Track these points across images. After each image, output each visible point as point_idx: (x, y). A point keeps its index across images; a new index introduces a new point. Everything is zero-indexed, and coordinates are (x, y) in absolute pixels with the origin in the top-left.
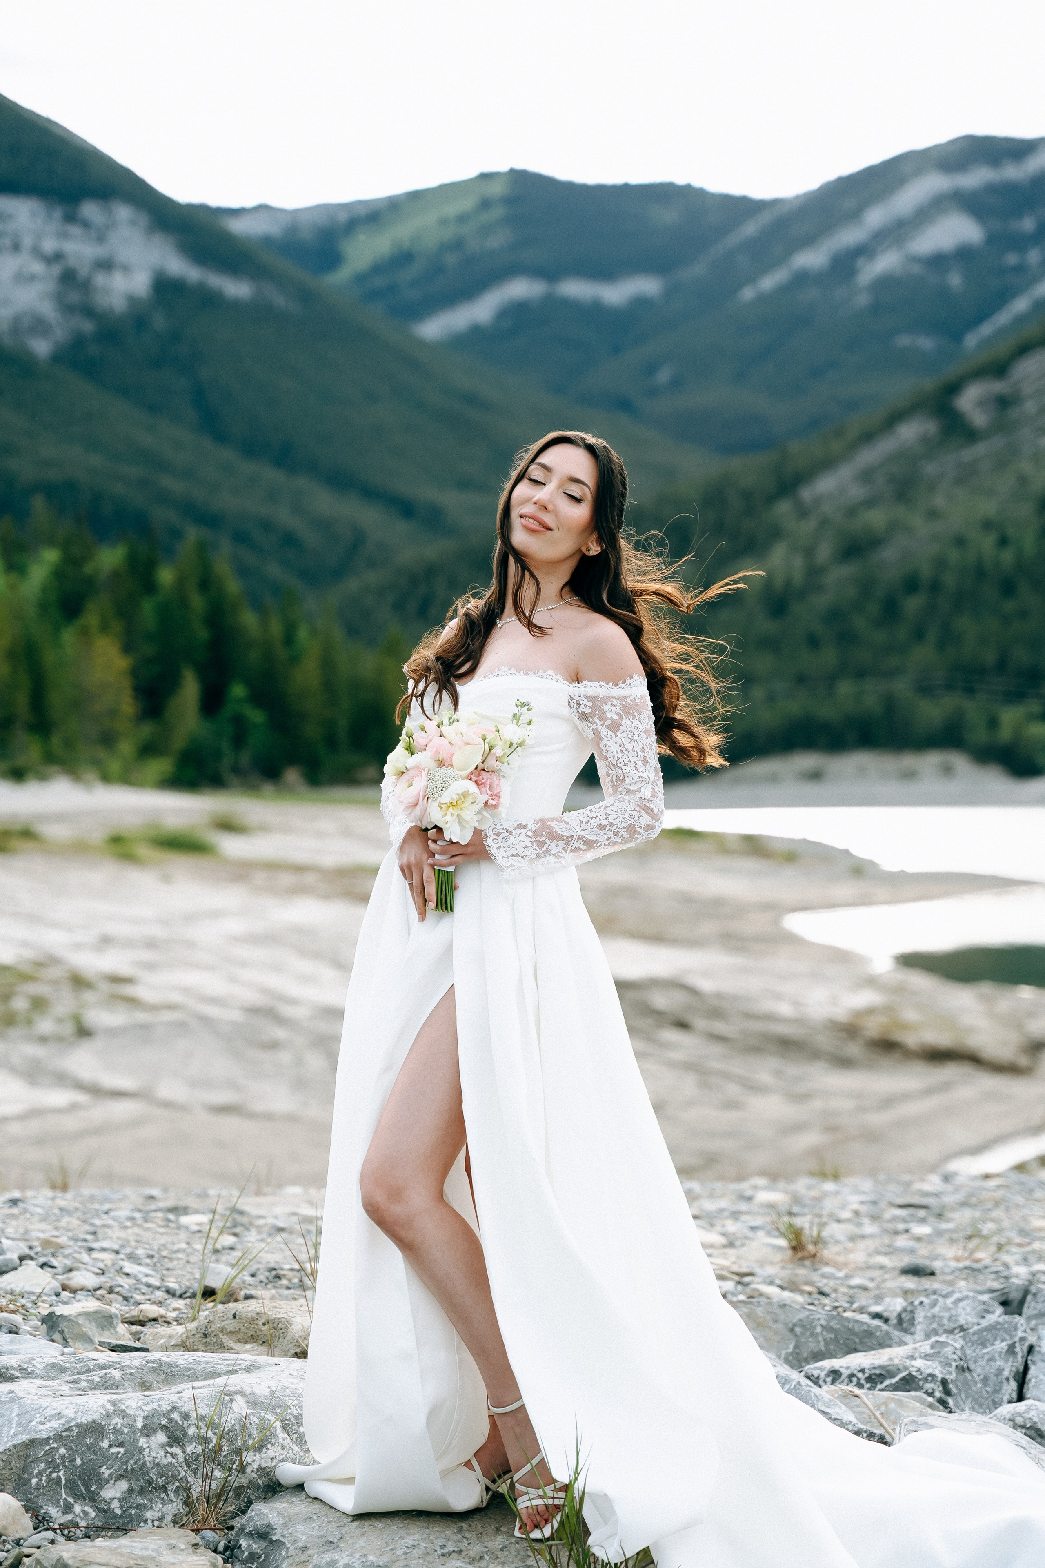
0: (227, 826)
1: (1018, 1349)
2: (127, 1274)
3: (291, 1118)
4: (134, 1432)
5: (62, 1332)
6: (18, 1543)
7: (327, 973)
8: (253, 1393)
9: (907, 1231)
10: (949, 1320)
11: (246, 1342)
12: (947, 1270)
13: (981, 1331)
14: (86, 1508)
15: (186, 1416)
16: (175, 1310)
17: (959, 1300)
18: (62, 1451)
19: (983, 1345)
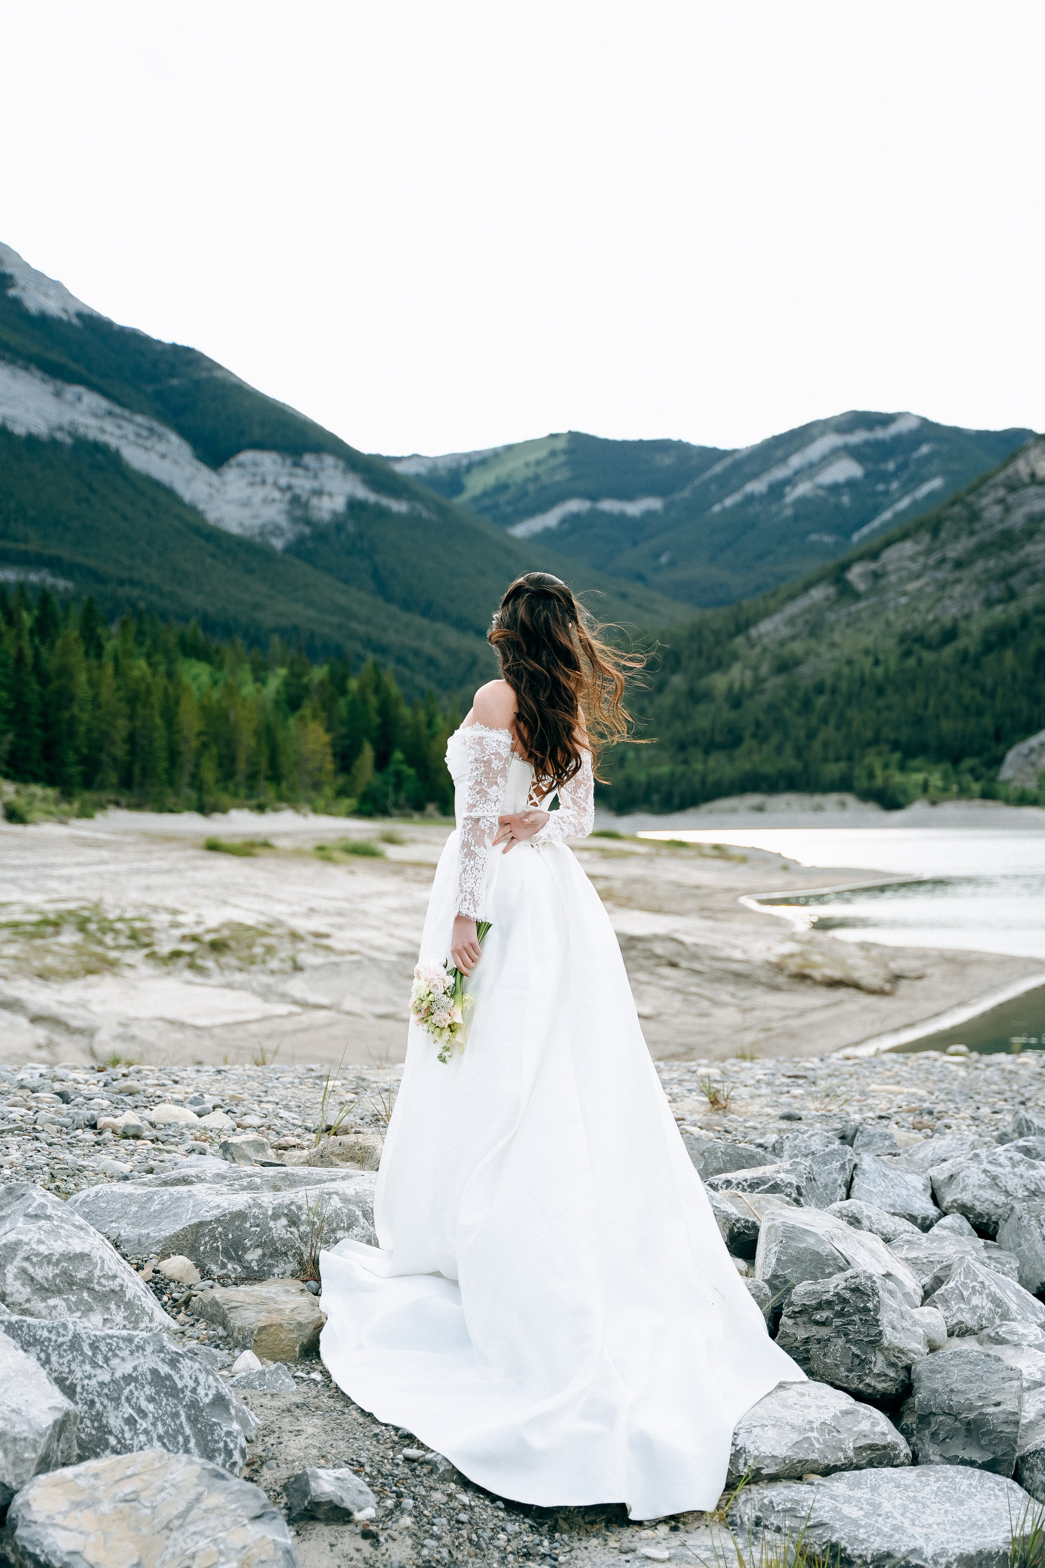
0: (390, 840)
1: (847, 1167)
2: (281, 1118)
4: (267, 1218)
5: (232, 1154)
6: (190, 1287)
8: (344, 1194)
9: (788, 1092)
11: (346, 1163)
13: (826, 1155)
14: (236, 1266)
15: (300, 1208)
16: (307, 1140)
17: (812, 1136)
18: (221, 1229)
19: (825, 1164)
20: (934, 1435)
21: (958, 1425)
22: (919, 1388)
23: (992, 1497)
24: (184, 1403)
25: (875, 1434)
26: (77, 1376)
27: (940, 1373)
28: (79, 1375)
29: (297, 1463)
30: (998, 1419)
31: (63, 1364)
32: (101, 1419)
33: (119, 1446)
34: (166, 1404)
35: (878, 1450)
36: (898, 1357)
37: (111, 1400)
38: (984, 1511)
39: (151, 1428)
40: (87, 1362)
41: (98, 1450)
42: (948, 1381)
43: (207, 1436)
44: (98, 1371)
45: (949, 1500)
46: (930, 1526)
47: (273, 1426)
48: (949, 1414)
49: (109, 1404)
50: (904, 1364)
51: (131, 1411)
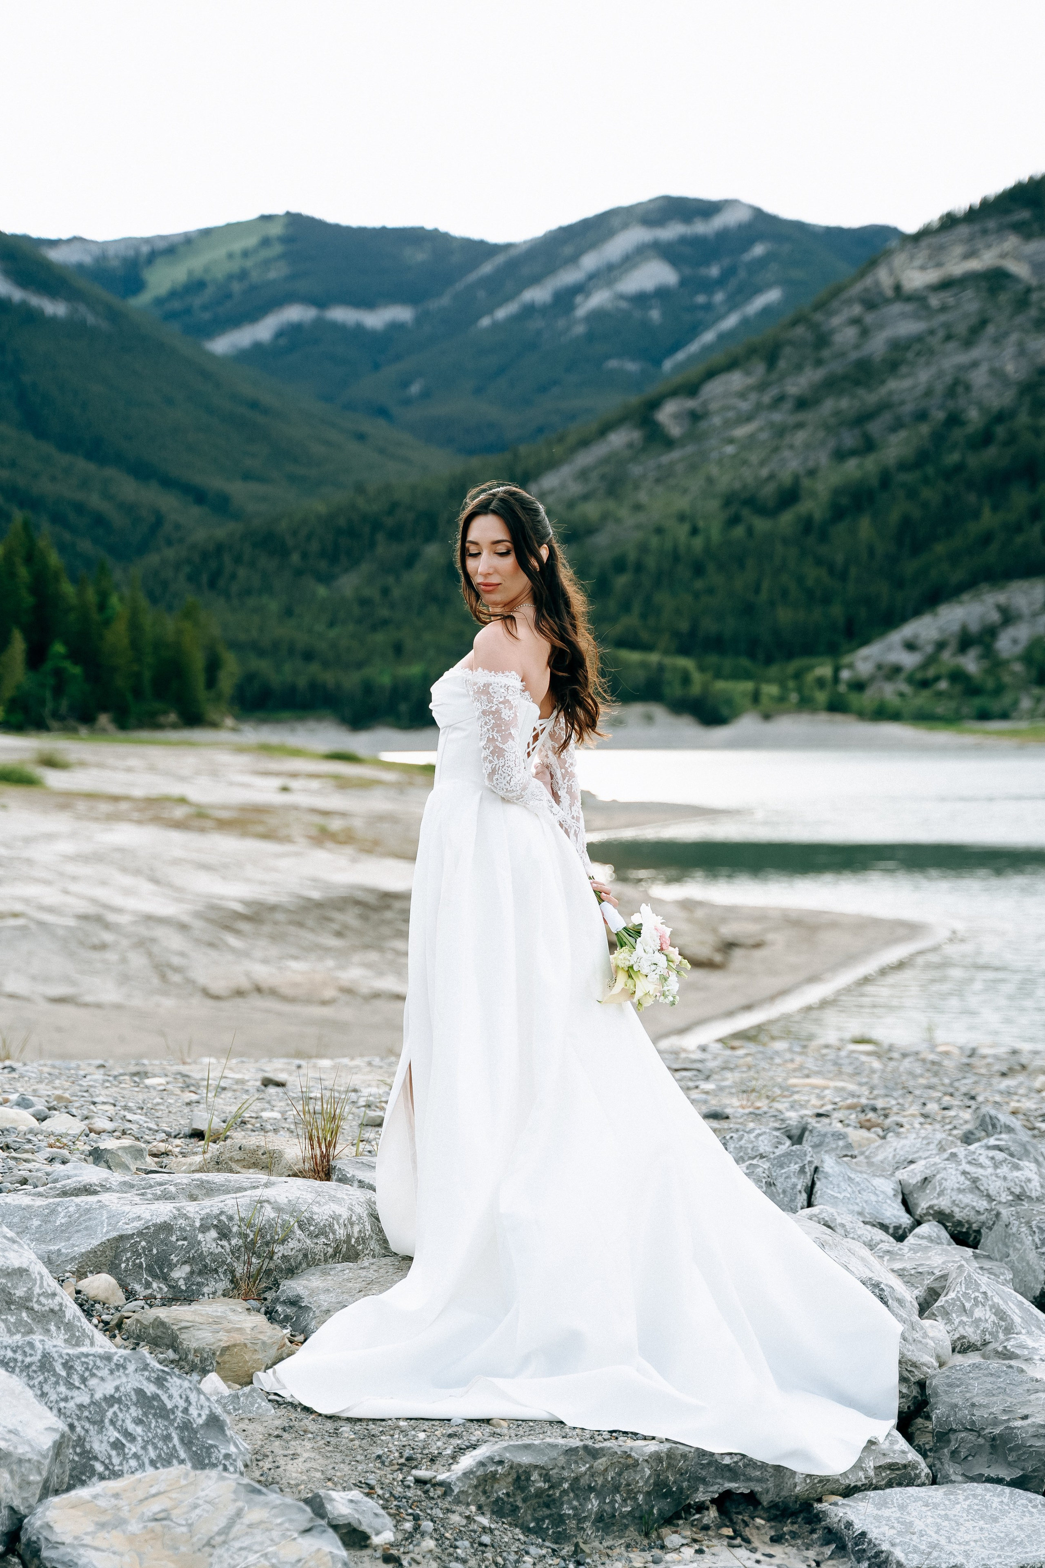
0: (51, 763)
1: (807, 1170)
2: (130, 1121)
3: (118, 1007)
4: (194, 1230)
5: (107, 1162)
6: (117, 1309)
7: (146, 887)
8: (276, 1202)
9: (697, 1087)
10: (752, 1149)
11: (249, 1168)
12: (738, 1115)
13: (780, 1156)
14: (161, 1285)
15: (231, 1218)
16: (177, 1146)
17: (759, 1135)
18: (143, 1243)
19: (781, 1166)
20: (954, 1453)
21: (981, 1441)
22: (935, 1403)
23: (1027, 1514)
24: (176, 1425)
25: (894, 1452)
26: (51, 1399)
27: (958, 1386)
28: (53, 1397)
29: (302, 1487)
30: (1027, 1432)
31: (34, 1386)
32: (83, 1444)
33: (107, 1473)
34: (156, 1427)
35: (898, 1469)
36: (910, 1372)
37: (94, 1423)
38: (1020, 1528)
39: (141, 1452)
40: (61, 1383)
41: (84, 1478)
42: (968, 1395)
43: (204, 1459)
44: (75, 1393)
45: (982, 1517)
46: (967, 1543)
47: (264, 1450)
48: (971, 1430)
49: (91, 1427)
50: (917, 1379)
51: (116, 1434)
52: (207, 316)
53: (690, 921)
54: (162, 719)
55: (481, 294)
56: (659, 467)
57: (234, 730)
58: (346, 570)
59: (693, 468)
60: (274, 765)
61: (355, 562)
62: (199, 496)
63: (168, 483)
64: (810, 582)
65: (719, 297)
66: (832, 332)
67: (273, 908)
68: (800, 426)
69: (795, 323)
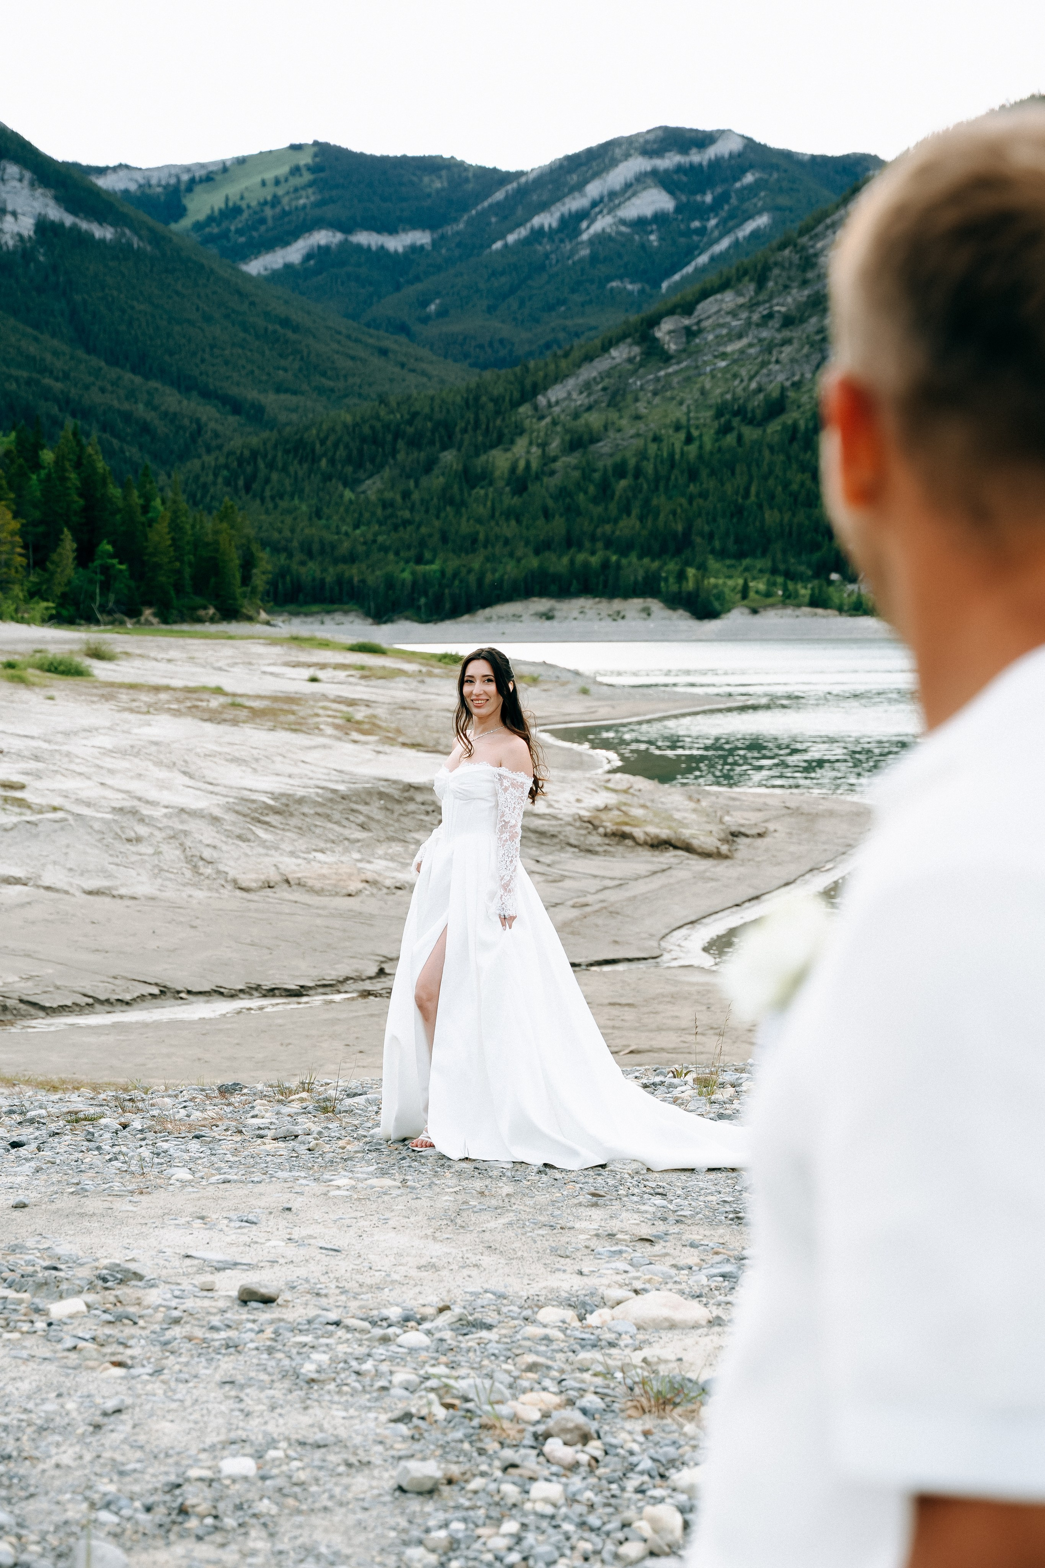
0: (97, 654)
7: (179, 780)
52: (242, 240)
53: (694, 810)
54: (202, 613)
55: (493, 220)
56: (658, 379)
57: (268, 623)
58: (370, 476)
59: (688, 379)
60: (303, 657)
61: (379, 468)
62: (236, 407)
63: (207, 394)
64: (795, 487)
65: (713, 222)
66: (816, 255)
67: (301, 801)
68: (787, 342)
69: (782, 246)
